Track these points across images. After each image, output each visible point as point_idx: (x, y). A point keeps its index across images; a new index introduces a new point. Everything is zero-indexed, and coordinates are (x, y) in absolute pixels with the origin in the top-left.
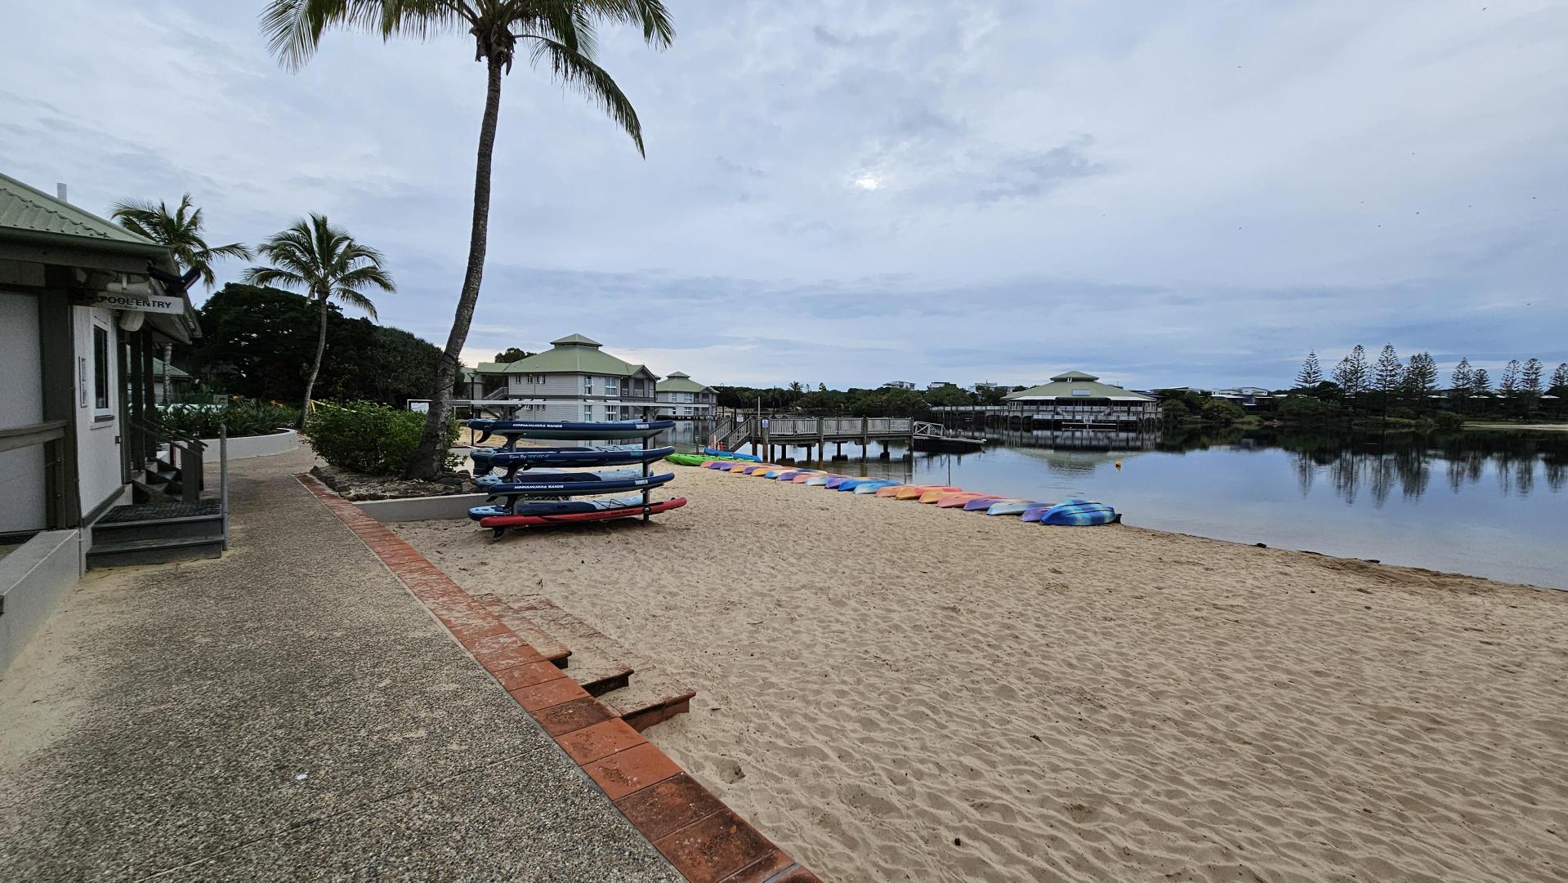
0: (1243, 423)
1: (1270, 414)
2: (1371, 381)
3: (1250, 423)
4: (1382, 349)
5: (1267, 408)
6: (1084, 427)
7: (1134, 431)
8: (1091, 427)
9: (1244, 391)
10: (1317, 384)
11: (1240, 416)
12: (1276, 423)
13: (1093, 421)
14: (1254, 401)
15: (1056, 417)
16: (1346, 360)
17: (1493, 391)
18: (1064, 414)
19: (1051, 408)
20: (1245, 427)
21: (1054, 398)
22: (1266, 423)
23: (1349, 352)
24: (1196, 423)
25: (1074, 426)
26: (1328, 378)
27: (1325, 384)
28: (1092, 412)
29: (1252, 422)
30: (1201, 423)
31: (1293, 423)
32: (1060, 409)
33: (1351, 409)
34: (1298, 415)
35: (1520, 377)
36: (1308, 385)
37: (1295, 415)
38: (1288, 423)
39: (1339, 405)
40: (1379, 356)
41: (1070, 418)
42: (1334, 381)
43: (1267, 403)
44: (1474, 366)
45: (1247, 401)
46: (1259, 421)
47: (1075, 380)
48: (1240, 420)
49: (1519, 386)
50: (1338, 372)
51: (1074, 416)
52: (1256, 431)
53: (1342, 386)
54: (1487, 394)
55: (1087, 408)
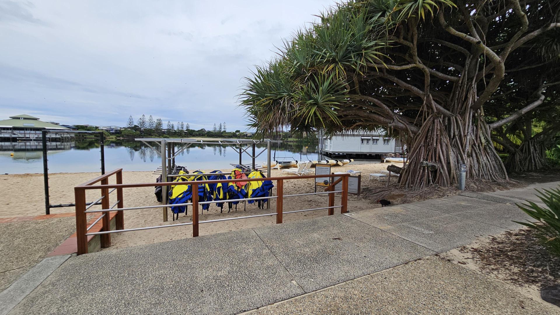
0: (110, 138)
1: (119, 135)
2: (147, 126)
3: (112, 138)
4: (149, 116)
5: (118, 133)
6: (31, 140)
7: (59, 142)
8: (34, 140)
9: (112, 127)
10: (133, 126)
11: (108, 136)
12: (121, 138)
13: (36, 138)
14: (114, 131)
15: (13, 136)
16: (140, 119)
17: (176, 130)
18: (18, 134)
19: (10, 131)
20: (111, 140)
21: (11, 127)
22: (118, 138)
23: (141, 117)
24: (92, 138)
25: (25, 140)
26: (136, 124)
27: (136, 126)
28: (36, 134)
29: (113, 138)
30: (94, 138)
31: (127, 138)
32: (15, 132)
33: (143, 134)
34: (128, 136)
35: (180, 126)
36: (130, 126)
37: (127, 136)
38: (125, 138)
39: (139, 132)
40: (149, 118)
41: (23, 136)
42: (137, 125)
43: (118, 131)
44: (172, 123)
45: (112, 131)
46: (116, 138)
47: (25, 119)
48: (108, 137)
49: (180, 129)
50: (138, 122)
51: (25, 136)
52: (115, 141)
53: (140, 127)
54: (175, 130)
55: (33, 132)
